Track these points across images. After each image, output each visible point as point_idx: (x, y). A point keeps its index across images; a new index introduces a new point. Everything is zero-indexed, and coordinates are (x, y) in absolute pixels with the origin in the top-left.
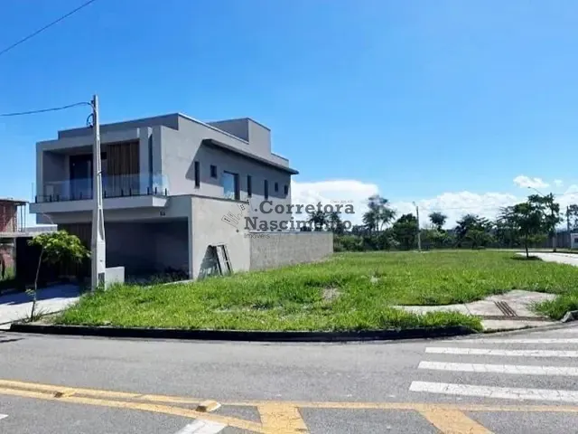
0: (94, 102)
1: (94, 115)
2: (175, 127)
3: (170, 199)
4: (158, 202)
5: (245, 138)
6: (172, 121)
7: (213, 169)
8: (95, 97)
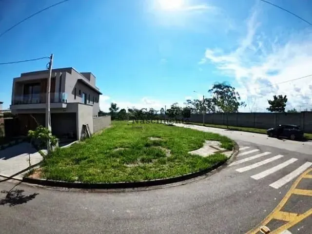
0: (51, 57)
1: (50, 64)
2: (70, 73)
3: (68, 104)
4: (64, 106)
5: (89, 79)
6: (69, 70)
7: (80, 91)
8: (52, 55)
